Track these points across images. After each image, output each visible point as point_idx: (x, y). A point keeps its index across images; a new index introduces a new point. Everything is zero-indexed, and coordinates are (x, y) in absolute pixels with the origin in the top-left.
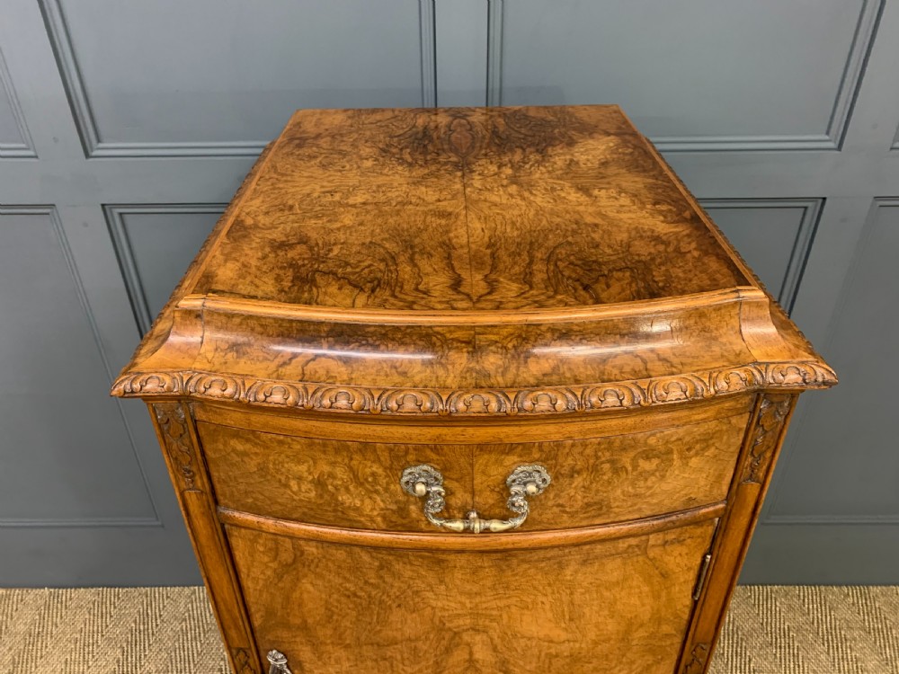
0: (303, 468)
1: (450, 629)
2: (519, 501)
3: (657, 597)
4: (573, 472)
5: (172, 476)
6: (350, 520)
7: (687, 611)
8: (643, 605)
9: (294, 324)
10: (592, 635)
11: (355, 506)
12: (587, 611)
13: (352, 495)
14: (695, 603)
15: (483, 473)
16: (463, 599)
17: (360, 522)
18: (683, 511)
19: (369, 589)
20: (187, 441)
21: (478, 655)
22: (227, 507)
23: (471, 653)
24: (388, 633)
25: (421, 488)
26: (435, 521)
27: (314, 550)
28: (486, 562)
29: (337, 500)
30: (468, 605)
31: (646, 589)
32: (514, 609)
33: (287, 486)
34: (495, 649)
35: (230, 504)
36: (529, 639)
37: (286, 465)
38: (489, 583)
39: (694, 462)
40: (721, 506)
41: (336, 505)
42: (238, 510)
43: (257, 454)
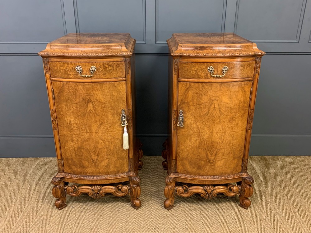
0: (194, 68)
1: (212, 100)
2: (224, 71)
3: (244, 97)
4: (231, 68)
6: (199, 77)
7: (249, 102)
8: (242, 98)
10: (234, 103)
11: (200, 75)
12: (233, 97)
13: (200, 73)
14: (250, 99)
15: (219, 68)
16: (214, 93)
18: (247, 78)
19: (200, 91)
20: (177, 65)
21: (216, 106)
22: (180, 78)
23: (215, 106)
24: (202, 101)
25: (211, 69)
26: (212, 75)
27: (193, 84)
28: (218, 85)
29: (198, 74)
30: (215, 94)
31: (242, 94)
32: (222, 95)
33: (190, 72)
34: (219, 105)
36: (224, 103)
37: (191, 68)
38: (218, 89)
39: (248, 68)
40: (253, 78)
42: (182, 78)
43: (187, 67)
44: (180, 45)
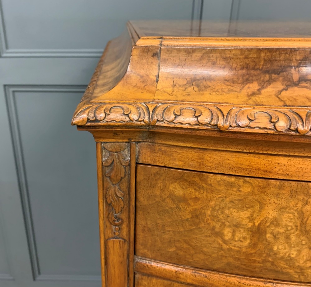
0: (246, 214)
5: (101, 222)
6: (277, 272)
9: (263, 54)
11: (289, 256)
13: (290, 246)
17: (288, 274)
20: (124, 186)
22: (145, 257)
29: (272, 250)
33: (220, 234)
35: (149, 253)
37: (227, 211)
41: (269, 255)
42: (155, 259)
43: (196, 199)
44: (141, 43)
